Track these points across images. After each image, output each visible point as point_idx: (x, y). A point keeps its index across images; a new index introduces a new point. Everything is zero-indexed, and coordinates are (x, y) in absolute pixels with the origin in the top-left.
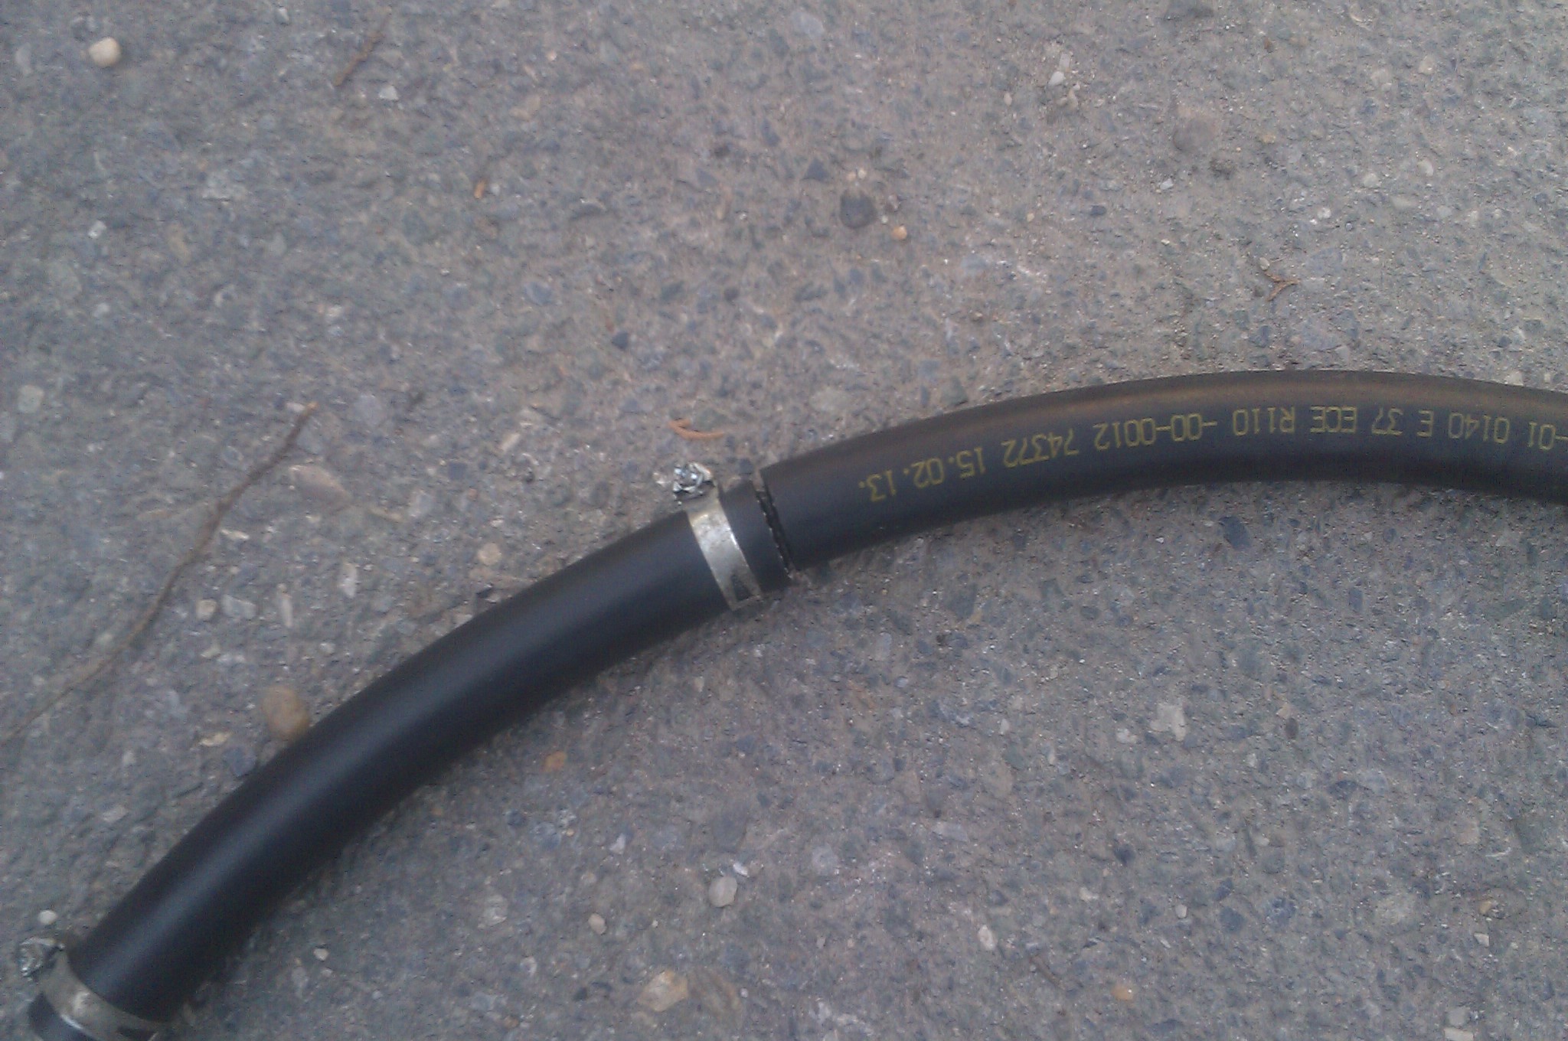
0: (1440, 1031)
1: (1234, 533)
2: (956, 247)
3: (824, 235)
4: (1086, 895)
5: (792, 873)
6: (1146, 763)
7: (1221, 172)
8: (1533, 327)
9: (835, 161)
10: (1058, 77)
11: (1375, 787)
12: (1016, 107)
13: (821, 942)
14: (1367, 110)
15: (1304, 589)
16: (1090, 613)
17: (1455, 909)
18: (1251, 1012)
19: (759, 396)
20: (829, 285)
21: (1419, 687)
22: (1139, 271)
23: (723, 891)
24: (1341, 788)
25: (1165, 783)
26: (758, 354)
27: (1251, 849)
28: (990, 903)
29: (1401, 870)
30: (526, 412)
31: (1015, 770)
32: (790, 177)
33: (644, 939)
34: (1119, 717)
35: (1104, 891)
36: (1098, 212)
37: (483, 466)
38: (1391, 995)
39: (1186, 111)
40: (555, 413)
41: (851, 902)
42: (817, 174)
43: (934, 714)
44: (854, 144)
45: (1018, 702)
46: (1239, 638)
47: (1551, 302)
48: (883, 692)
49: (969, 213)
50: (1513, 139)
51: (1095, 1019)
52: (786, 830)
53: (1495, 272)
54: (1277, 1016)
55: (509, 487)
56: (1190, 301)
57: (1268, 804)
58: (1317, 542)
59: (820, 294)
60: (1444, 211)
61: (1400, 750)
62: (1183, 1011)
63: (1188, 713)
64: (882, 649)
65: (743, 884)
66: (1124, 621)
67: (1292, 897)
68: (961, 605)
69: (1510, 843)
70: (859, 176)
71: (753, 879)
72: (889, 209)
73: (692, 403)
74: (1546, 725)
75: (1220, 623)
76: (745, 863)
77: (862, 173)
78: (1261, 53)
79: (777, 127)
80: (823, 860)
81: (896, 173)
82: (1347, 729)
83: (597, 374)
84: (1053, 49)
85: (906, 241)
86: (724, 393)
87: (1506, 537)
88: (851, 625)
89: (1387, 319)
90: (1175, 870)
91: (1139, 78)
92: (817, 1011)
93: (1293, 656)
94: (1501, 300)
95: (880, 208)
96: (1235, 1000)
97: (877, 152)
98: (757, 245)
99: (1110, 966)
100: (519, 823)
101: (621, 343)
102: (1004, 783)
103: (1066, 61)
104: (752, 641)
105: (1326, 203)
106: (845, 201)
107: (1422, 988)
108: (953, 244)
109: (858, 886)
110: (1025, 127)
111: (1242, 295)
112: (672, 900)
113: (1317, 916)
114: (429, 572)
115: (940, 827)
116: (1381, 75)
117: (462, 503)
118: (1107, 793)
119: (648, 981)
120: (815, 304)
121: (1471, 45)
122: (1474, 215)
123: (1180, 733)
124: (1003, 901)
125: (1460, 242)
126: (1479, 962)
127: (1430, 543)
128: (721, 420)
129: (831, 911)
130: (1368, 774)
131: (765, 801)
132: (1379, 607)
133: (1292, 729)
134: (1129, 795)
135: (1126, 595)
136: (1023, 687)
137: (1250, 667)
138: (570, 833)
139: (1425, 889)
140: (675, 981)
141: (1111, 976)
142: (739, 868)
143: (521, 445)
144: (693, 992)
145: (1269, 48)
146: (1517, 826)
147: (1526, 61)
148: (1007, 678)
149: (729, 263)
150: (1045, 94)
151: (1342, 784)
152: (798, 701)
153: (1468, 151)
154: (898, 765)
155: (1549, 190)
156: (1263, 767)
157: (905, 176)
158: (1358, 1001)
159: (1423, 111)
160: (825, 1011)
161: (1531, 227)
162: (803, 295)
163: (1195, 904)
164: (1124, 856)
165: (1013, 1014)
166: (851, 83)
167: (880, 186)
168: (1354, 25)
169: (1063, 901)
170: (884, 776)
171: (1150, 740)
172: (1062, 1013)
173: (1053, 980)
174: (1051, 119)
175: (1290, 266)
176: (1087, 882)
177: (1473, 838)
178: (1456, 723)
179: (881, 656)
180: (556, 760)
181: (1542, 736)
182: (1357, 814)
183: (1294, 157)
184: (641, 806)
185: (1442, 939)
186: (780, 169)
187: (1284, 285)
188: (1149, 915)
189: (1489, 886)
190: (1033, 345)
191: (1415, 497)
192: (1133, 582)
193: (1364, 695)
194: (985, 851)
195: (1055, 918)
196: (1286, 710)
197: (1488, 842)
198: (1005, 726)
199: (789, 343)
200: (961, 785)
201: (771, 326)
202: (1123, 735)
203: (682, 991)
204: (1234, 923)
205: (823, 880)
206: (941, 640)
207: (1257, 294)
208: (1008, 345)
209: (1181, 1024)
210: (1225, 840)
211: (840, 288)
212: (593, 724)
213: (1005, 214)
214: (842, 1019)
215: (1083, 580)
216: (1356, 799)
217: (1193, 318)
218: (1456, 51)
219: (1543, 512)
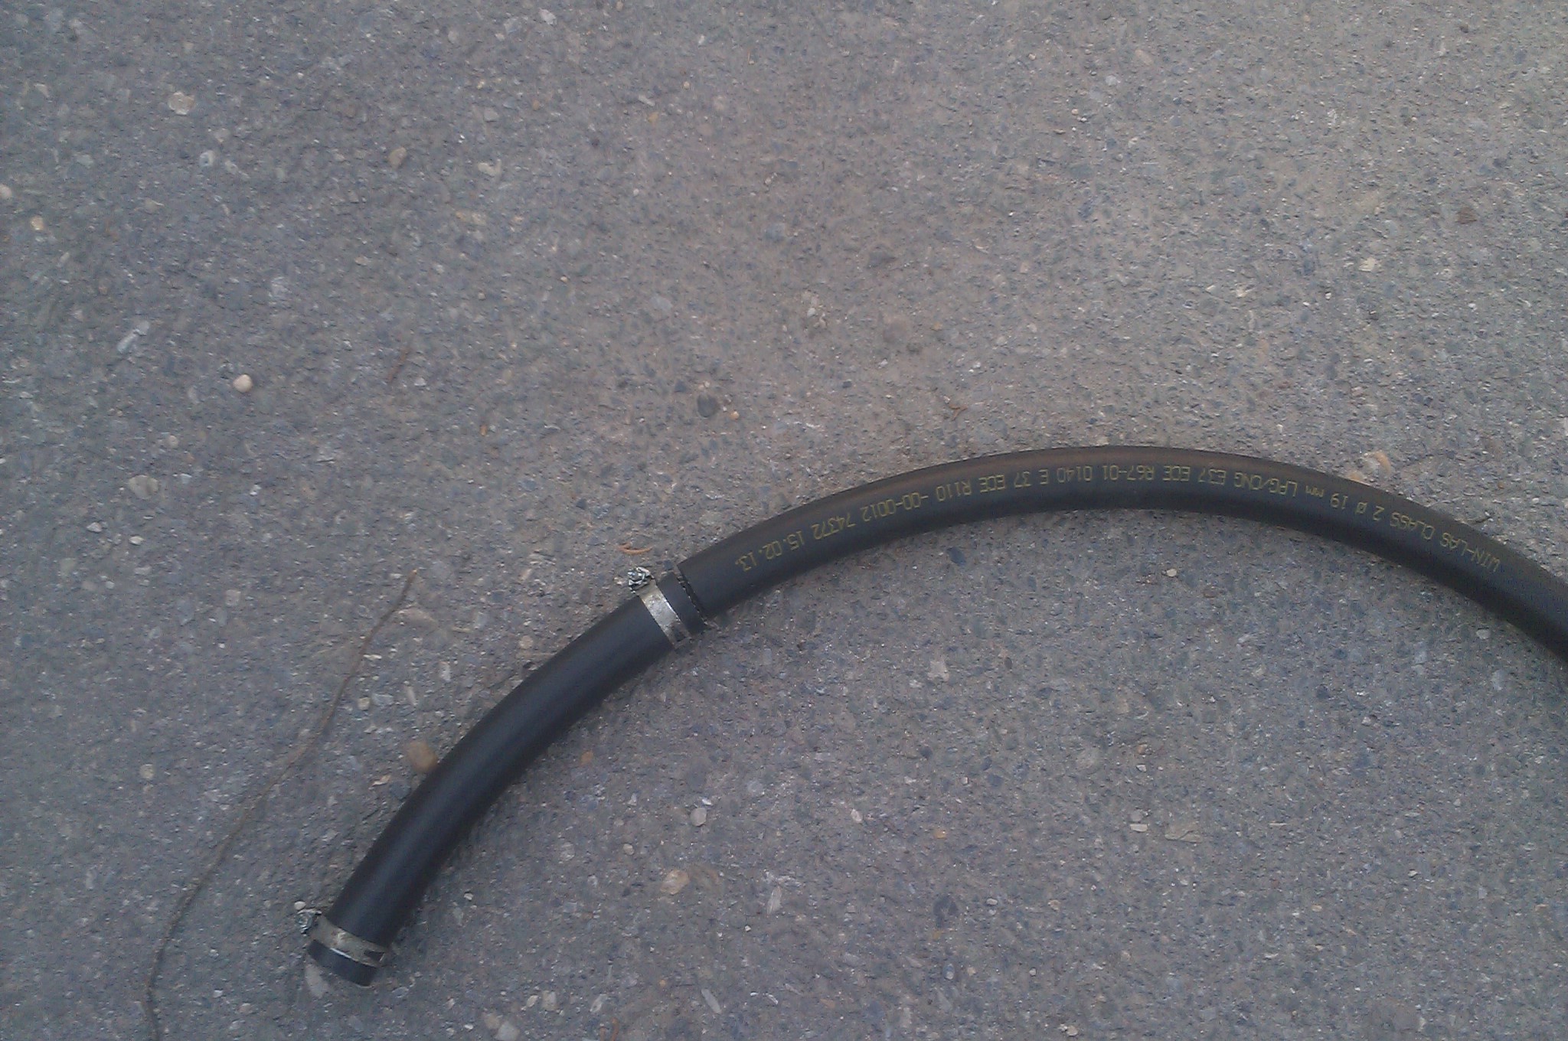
0: (1127, 825)
1: (956, 556)
2: (769, 418)
3: (690, 423)
4: (909, 781)
5: (737, 799)
6: (929, 697)
7: (914, 351)
8: (1109, 409)
9: (691, 380)
10: (812, 311)
11: (1062, 689)
12: (790, 332)
13: (761, 836)
14: (993, 300)
15: (1002, 582)
16: (883, 616)
17: (1124, 753)
18: (1016, 834)
19: (668, 523)
20: (699, 452)
21: (1077, 626)
22: (876, 415)
23: (699, 816)
24: (1044, 693)
25: (942, 707)
26: (664, 498)
27: (999, 738)
28: (854, 795)
29: (1086, 734)
30: (533, 555)
31: (856, 715)
32: (665, 393)
33: (657, 853)
34: (909, 674)
35: (918, 776)
36: (847, 385)
37: (513, 591)
38: (1095, 809)
39: (889, 319)
40: (550, 553)
41: (774, 810)
42: (681, 389)
43: (803, 690)
44: (699, 369)
45: (850, 675)
46: (969, 616)
47: (1117, 393)
48: (771, 683)
49: (772, 397)
50: (1081, 303)
51: (927, 852)
52: (730, 774)
53: (1081, 381)
54: (1033, 832)
55: (530, 601)
56: (908, 428)
57: (1003, 709)
58: (1004, 554)
59: (694, 458)
60: (1046, 351)
61: (1073, 665)
62: (976, 839)
63: (948, 664)
64: (767, 658)
65: (710, 810)
66: (902, 618)
67: (1026, 761)
68: (808, 624)
69: (1147, 707)
70: (706, 386)
71: (714, 807)
72: (726, 403)
73: (630, 534)
74: (1156, 636)
75: (958, 609)
76: (708, 798)
77: (707, 384)
78: (926, 277)
79: (653, 365)
80: (754, 788)
81: (726, 381)
82: (1040, 658)
83: (571, 524)
84: (806, 295)
85: (738, 420)
86: (648, 525)
87: (1113, 533)
88: (746, 647)
89: (1023, 419)
90: (957, 757)
91: (859, 304)
92: (765, 877)
93: (1002, 621)
94: (1088, 397)
95: (720, 402)
96: (1006, 828)
97: (713, 371)
98: (653, 436)
99: (930, 820)
100: (571, 797)
101: (582, 505)
102: (851, 723)
103: (814, 301)
104: (690, 667)
105: (978, 358)
106: (700, 402)
107: (1113, 803)
108: (767, 417)
109: (777, 800)
110: (797, 342)
111: (937, 420)
112: (668, 827)
113: (1043, 770)
114: (492, 659)
115: (819, 756)
116: (998, 279)
117: (505, 616)
118: (912, 718)
119: (664, 877)
120: (693, 464)
121: (1048, 252)
122: (1064, 350)
123: (946, 677)
124: (862, 793)
125: (1058, 367)
126: (1142, 782)
127: (1068, 543)
128: (649, 541)
129: (764, 817)
130: (1055, 683)
131: (713, 759)
132: (1046, 585)
133: (1009, 663)
134: (923, 717)
135: (901, 602)
136: (852, 666)
137: (979, 632)
138: (603, 798)
139: (1103, 743)
140: (679, 874)
141: (932, 825)
142: (706, 802)
143: (533, 576)
144: (692, 879)
145: (931, 274)
146: (1149, 698)
147: (1082, 255)
148: (842, 662)
149: (639, 448)
150: (805, 323)
151: (1043, 690)
152: (723, 697)
153: (1056, 314)
154: (788, 724)
155: (1106, 328)
156: (996, 689)
157: (733, 382)
158: (1076, 816)
159: (1026, 295)
160: (770, 876)
161: (1099, 352)
162: (685, 460)
163: (972, 775)
164: (926, 754)
165: (879, 858)
166: (693, 333)
167: (719, 390)
168: (979, 251)
169: (896, 786)
170: (780, 732)
171: (930, 684)
172: (907, 852)
173: (898, 833)
174: (811, 336)
175: (962, 399)
176: (908, 773)
177: (1125, 709)
178: (1103, 644)
179: (767, 662)
180: (587, 757)
181: (1155, 643)
182: (1055, 706)
183: (954, 335)
184: (642, 775)
185: (1118, 771)
186: (659, 390)
187: (960, 410)
188: (947, 784)
189: (1140, 736)
190: (823, 468)
191: (1056, 518)
192: (904, 594)
193: (1046, 637)
194: (846, 765)
195: (894, 797)
196: (1003, 653)
197: (1135, 711)
198: (846, 690)
199: (681, 489)
200: (825, 729)
201: (670, 481)
202: (914, 684)
203: (685, 880)
204: (996, 782)
205: (755, 800)
206: (800, 647)
207: (946, 418)
208: (808, 470)
209: (976, 847)
210: (982, 734)
211: (706, 452)
212: (605, 733)
213: (794, 395)
214: (781, 879)
215: (876, 598)
216: (1053, 697)
217: (911, 438)
218: (1040, 257)
219: (1132, 515)
